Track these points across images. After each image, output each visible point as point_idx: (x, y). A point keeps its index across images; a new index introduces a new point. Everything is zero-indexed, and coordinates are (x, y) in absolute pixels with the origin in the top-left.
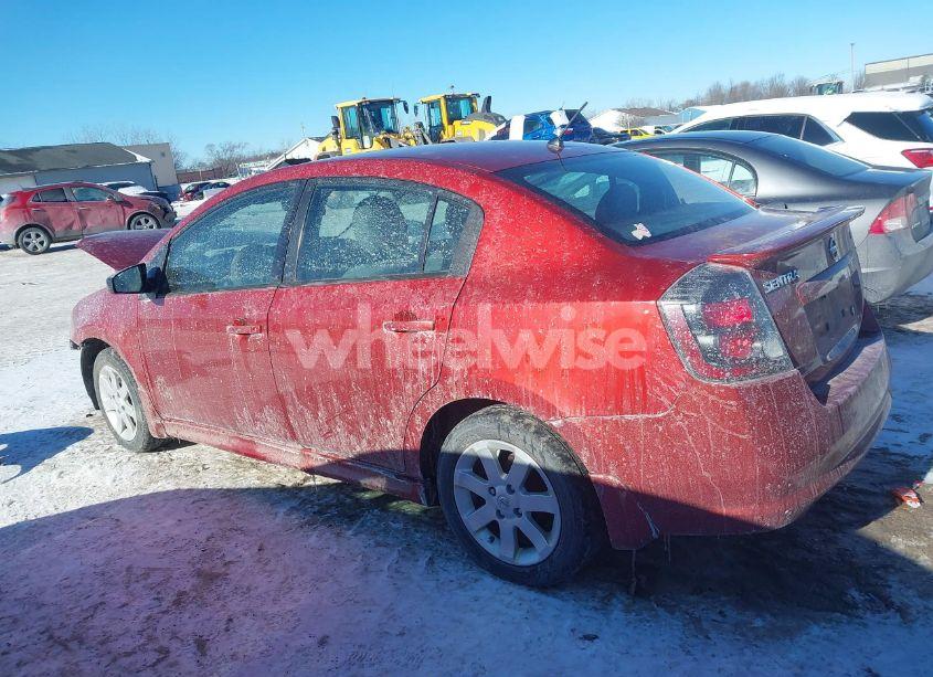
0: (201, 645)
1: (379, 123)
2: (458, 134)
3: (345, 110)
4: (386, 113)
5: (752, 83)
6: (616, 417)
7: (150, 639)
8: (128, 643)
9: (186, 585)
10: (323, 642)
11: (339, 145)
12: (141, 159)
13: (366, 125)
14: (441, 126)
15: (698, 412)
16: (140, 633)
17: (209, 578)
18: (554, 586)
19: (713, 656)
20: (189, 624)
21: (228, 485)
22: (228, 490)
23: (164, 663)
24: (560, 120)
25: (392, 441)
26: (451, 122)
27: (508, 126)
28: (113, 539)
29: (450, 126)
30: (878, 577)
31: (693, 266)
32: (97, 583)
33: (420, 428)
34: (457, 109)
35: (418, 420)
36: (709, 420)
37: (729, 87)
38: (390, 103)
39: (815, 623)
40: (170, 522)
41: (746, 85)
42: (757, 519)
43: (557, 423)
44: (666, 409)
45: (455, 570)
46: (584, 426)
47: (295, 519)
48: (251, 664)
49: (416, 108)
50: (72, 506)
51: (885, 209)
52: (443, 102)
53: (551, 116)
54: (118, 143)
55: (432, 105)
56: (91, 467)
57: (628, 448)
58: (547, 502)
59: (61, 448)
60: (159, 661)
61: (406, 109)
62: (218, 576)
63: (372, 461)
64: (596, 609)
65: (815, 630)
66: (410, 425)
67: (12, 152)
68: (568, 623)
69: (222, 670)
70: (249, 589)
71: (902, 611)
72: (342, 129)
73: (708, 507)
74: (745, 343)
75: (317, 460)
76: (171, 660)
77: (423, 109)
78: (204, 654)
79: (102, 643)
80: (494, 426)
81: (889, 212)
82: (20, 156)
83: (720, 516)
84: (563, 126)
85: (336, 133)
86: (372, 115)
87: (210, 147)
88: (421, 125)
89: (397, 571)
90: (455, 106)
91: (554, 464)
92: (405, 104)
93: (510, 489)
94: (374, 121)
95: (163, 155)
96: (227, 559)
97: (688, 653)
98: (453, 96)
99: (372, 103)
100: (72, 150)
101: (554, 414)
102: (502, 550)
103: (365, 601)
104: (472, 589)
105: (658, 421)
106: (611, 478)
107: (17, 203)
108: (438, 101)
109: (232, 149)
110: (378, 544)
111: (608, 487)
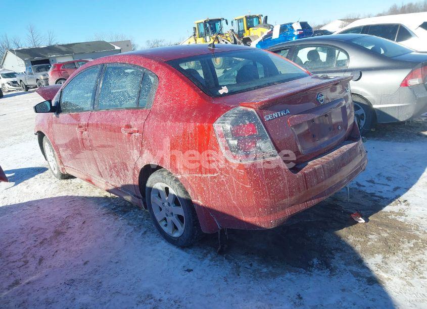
0: (41, 260)
1: (214, 30)
2: (251, 34)
3: (199, 24)
4: (218, 25)
5: (414, 4)
6: (200, 175)
7: (25, 257)
8: (16, 258)
9: (48, 236)
10: (85, 263)
11: (196, 40)
12: (117, 48)
13: (208, 31)
14: (244, 31)
15: (229, 174)
16: (22, 254)
17: (58, 233)
18: (188, 247)
19: (236, 283)
20: (41, 252)
21: (87, 195)
22: (86, 197)
23: (24, 267)
24: (297, 27)
25: (130, 181)
26: (248, 28)
27: (272, 30)
28: (33, 215)
29: (248, 31)
30: (331, 253)
31: (233, 107)
32: (19, 232)
33: (138, 176)
34: (252, 22)
35: (136, 173)
36: (234, 179)
37: (401, 6)
38: (220, 20)
39: (289, 272)
40: (57, 209)
41: (410, 5)
42: (258, 224)
43: (179, 177)
44: (217, 173)
45: (153, 237)
46: (189, 178)
47: (104, 211)
48: (55, 270)
49: (232, 22)
50: (26, 200)
51: (409, 74)
52: (245, 20)
53: (293, 25)
54: (107, 41)
55: (240, 20)
56: (40, 184)
57: (205, 189)
58: (180, 211)
59: (33, 176)
60: (23, 265)
61: (227, 23)
62: (62, 233)
63: (126, 188)
64: (199, 258)
65: (288, 275)
66: (134, 174)
67: (63, 46)
68: (183, 263)
69: (43, 272)
70: (70, 239)
71: (332, 270)
72: (197, 33)
73: (237, 216)
74: (250, 144)
75: (111, 188)
76: (27, 266)
77: (235, 23)
78: (40, 265)
79: (7, 257)
80: (161, 176)
81: (411, 76)
82: (67, 47)
83: (243, 221)
84: (298, 30)
85: (195, 35)
86: (212, 26)
87: (148, 41)
88: (233, 30)
89: (130, 236)
90: (250, 21)
91: (181, 194)
92: (226, 21)
93: (169, 204)
94: (212, 29)
95: (128, 46)
96: (69, 226)
97: (226, 281)
98: (250, 16)
99: (211, 20)
100: (88, 44)
101: (178, 173)
102: (168, 230)
103: (110, 247)
104: (155, 246)
105: (215, 177)
106: (199, 201)
107: (56, 69)
108: (242, 19)
109: (157, 42)
110: (129, 224)
111: (198, 205)
